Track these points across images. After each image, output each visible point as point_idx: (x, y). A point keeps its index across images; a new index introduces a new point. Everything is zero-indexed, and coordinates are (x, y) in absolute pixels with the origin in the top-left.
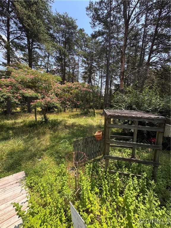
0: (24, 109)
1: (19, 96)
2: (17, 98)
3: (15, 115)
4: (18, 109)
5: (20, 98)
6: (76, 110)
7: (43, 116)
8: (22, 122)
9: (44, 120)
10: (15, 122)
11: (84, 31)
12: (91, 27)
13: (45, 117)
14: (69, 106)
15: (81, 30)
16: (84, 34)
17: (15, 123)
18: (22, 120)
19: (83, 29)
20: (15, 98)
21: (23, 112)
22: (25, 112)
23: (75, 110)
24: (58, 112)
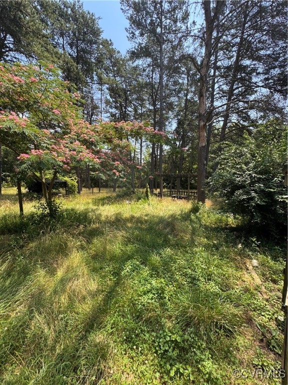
6: (100, 190)
7: (43, 201)
9: (48, 211)
11: (112, 44)
12: (128, 37)
13: (50, 204)
14: (120, 172)
15: (107, 44)
16: (113, 51)
19: (110, 41)
23: (96, 190)
24: (66, 194)
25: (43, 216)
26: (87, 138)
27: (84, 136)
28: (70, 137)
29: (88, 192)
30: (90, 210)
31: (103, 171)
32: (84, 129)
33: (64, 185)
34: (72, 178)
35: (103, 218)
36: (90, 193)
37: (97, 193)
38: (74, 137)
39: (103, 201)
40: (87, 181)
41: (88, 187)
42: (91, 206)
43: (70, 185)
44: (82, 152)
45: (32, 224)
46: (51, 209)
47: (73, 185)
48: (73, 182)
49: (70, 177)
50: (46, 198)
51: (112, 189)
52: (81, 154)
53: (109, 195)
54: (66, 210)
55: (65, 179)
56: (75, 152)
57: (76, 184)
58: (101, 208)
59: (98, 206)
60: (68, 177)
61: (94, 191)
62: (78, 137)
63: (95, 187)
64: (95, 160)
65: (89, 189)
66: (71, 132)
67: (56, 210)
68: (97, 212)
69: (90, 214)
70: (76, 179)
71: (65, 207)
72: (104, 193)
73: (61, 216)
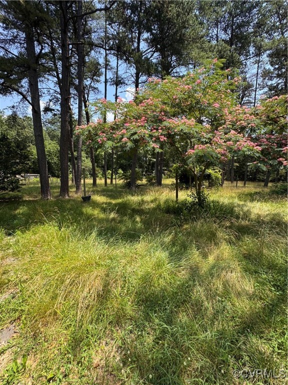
0: (152, 180)
1: (162, 135)
2: (157, 140)
3: (141, 190)
4: (144, 181)
5: (163, 138)
6: (245, 184)
7: (194, 191)
8: (152, 202)
9: (197, 200)
10: (142, 199)
17: (143, 201)
18: (152, 198)
20: (153, 142)
21: (150, 185)
22: (152, 184)
23: (240, 184)
24: (209, 187)
25: (193, 204)
26: (245, 124)
27: (241, 123)
28: (224, 128)
29: (231, 185)
30: (236, 205)
31: (263, 160)
32: (241, 115)
33: (208, 177)
34: (216, 170)
35: (253, 216)
36: (233, 186)
37: (243, 187)
38: (229, 126)
39: (252, 197)
40: (230, 173)
41: (230, 180)
42: (236, 201)
43: (214, 178)
44: (238, 141)
45: (185, 209)
46: (199, 199)
47: (217, 178)
48: (216, 174)
49: (214, 170)
50: (196, 188)
51: (263, 184)
52: (238, 143)
53: (258, 190)
54: (213, 202)
55: (209, 171)
56: (231, 142)
57: (220, 177)
58: (249, 204)
59: (245, 201)
60: (212, 170)
61: (238, 185)
62: (233, 126)
63: (240, 180)
64: (255, 148)
65: (232, 182)
66: (225, 122)
67: (203, 200)
68: (245, 209)
69: (236, 209)
70: (220, 171)
71: (211, 199)
72: (251, 188)
73: (208, 206)
